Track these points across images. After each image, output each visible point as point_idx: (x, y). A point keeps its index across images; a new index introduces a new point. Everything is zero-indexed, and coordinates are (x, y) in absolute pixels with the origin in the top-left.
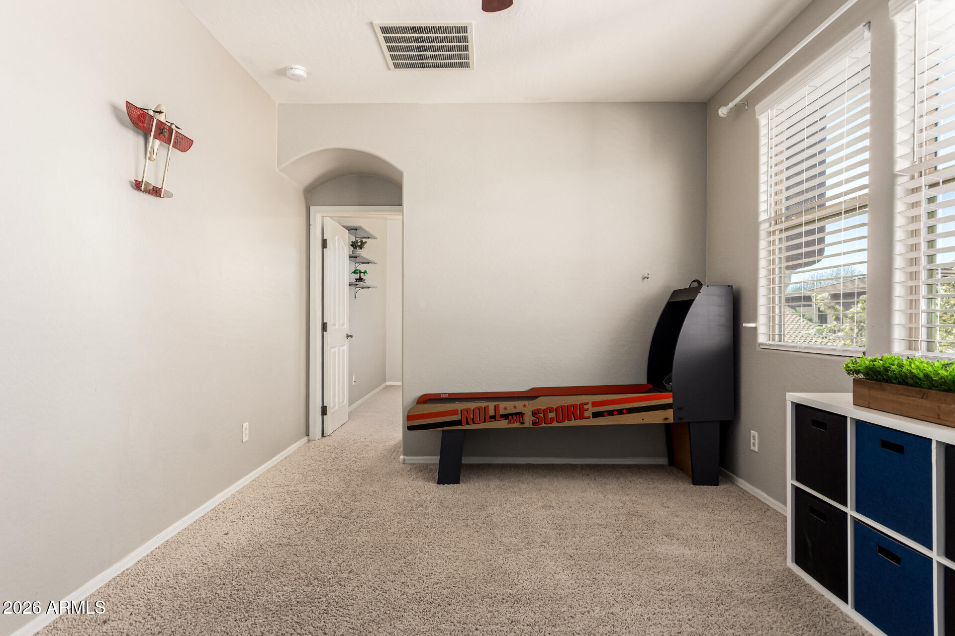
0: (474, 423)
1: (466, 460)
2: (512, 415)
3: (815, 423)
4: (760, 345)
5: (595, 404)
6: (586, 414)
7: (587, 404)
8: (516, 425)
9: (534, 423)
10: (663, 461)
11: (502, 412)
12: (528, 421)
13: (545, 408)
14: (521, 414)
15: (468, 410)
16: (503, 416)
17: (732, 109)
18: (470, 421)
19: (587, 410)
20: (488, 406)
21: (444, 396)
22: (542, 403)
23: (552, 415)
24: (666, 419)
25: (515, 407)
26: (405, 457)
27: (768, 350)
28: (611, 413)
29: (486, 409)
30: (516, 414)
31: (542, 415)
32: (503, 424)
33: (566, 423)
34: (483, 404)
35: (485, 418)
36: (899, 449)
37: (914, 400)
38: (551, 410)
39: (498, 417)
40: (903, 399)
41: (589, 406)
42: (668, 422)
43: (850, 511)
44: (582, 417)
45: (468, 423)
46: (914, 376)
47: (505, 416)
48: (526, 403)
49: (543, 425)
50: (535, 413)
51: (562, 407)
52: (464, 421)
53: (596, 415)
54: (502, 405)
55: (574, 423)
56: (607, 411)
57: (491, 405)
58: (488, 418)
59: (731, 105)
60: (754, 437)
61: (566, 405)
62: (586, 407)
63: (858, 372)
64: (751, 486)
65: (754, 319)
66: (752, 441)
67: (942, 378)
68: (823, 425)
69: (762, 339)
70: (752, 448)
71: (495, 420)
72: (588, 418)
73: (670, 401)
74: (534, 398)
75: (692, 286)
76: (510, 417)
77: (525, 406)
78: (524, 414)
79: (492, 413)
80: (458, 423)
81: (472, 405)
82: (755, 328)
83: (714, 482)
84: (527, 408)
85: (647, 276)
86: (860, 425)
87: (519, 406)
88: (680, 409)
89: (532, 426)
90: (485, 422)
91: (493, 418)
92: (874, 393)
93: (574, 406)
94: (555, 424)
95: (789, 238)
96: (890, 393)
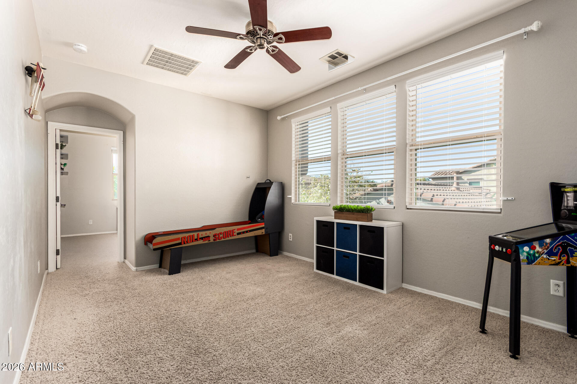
0: (187, 243)
1: (183, 262)
2: (205, 237)
3: (324, 226)
4: (292, 203)
5: (238, 230)
6: (235, 234)
7: (235, 230)
8: (207, 242)
9: (214, 240)
10: (254, 251)
11: (200, 236)
12: (212, 239)
13: (218, 233)
14: (209, 237)
15: (184, 238)
16: (200, 238)
17: (282, 118)
18: (186, 242)
19: (235, 232)
20: (194, 235)
21: (161, 233)
22: (218, 231)
23: (221, 236)
24: (263, 233)
25: (206, 234)
26: (137, 268)
27: (296, 205)
28: (243, 233)
29: (193, 236)
30: (206, 237)
31: (217, 236)
32: (201, 242)
33: (227, 239)
34: (192, 234)
35: (193, 240)
36: (349, 229)
37: (351, 216)
38: (221, 233)
39: (198, 239)
40: (348, 216)
41: (236, 231)
42: (263, 234)
43: (335, 249)
44: (233, 235)
45: (184, 244)
46: (352, 209)
47: (202, 238)
48: (211, 231)
49: (218, 240)
50: (215, 236)
51: (225, 232)
52: (183, 243)
53: (238, 234)
54: (200, 233)
55: (230, 238)
56: (242, 232)
57: (195, 234)
58: (194, 240)
59: (283, 116)
60: (290, 236)
61: (227, 231)
62: (234, 231)
63: (337, 209)
64: (289, 254)
65: (291, 195)
66: (290, 237)
67: (359, 209)
68: (327, 226)
69: (293, 201)
70: (290, 240)
71: (197, 241)
72: (235, 235)
73: (263, 226)
74: (214, 229)
75: (266, 182)
76: (204, 238)
77: (210, 233)
78: (210, 236)
79: (196, 237)
80: (180, 244)
81: (187, 235)
82: (291, 198)
83: (276, 254)
84: (211, 234)
85: (248, 177)
86: (337, 223)
87: (208, 233)
88: (267, 228)
89: (213, 241)
90: (193, 242)
91: (196, 240)
92: (340, 215)
93: (230, 231)
94: (223, 239)
95: (302, 168)
96: (345, 214)
